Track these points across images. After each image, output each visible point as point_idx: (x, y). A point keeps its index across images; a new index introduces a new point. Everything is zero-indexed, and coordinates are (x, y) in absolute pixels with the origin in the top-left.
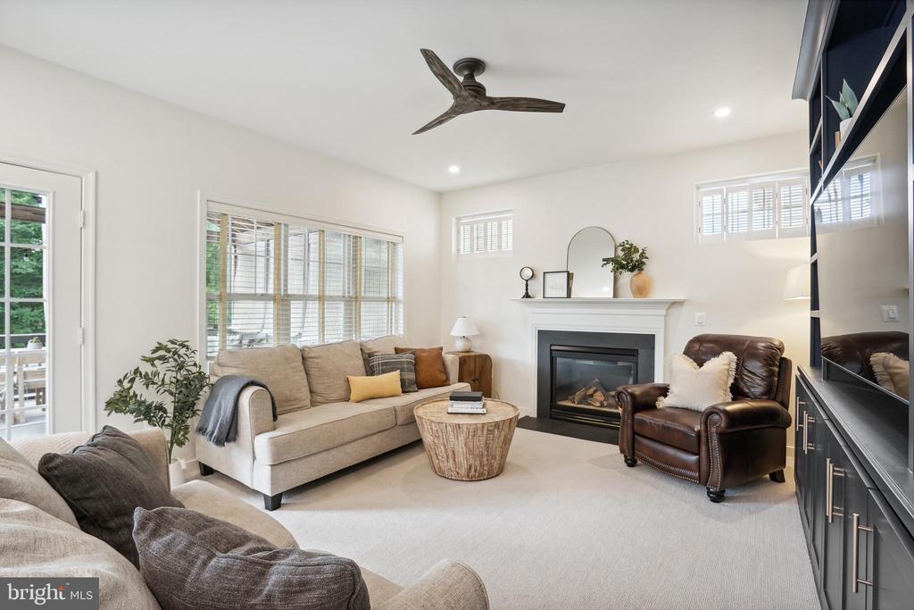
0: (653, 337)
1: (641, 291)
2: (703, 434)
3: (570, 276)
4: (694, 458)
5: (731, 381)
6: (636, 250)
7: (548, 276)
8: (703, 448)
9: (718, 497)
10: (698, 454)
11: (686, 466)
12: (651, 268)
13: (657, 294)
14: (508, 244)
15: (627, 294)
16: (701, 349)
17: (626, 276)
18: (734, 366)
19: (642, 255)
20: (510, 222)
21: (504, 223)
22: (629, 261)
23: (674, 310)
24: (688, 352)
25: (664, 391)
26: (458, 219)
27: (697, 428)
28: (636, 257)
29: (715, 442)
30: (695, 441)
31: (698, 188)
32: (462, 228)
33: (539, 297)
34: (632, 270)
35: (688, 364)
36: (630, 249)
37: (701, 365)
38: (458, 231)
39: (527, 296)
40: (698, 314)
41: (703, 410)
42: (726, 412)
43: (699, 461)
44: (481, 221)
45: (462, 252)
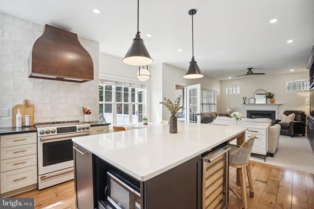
0: (275, 111)
1: (273, 102)
2: (290, 126)
3: (255, 99)
4: (288, 130)
5: (294, 118)
6: (271, 94)
7: (250, 99)
8: (290, 128)
9: (293, 136)
10: (289, 129)
11: (286, 132)
12: (275, 98)
13: (276, 103)
14: (238, 92)
15: (269, 103)
16: (287, 113)
17: (269, 99)
18: (295, 116)
19: (273, 95)
20: (239, 88)
21: (237, 88)
22: (270, 96)
23: (280, 106)
24: (284, 113)
25: (280, 121)
26: (225, 86)
27: (288, 125)
28: (272, 95)
29: (292, 127)
30: (288, 128)
31: (285, 81)
32: (226, 88)
33: (248, 103)
34: (270, 98)
35: (284, 116)
36: (270, 94)
37: (287, 116)
38: (225, 89)
39: (244, 103)
40: (285, 107)
41: (289, 123)
42: (294, 122)
43: (289, 131)
44: (235, 87)
45: (226, 94)
